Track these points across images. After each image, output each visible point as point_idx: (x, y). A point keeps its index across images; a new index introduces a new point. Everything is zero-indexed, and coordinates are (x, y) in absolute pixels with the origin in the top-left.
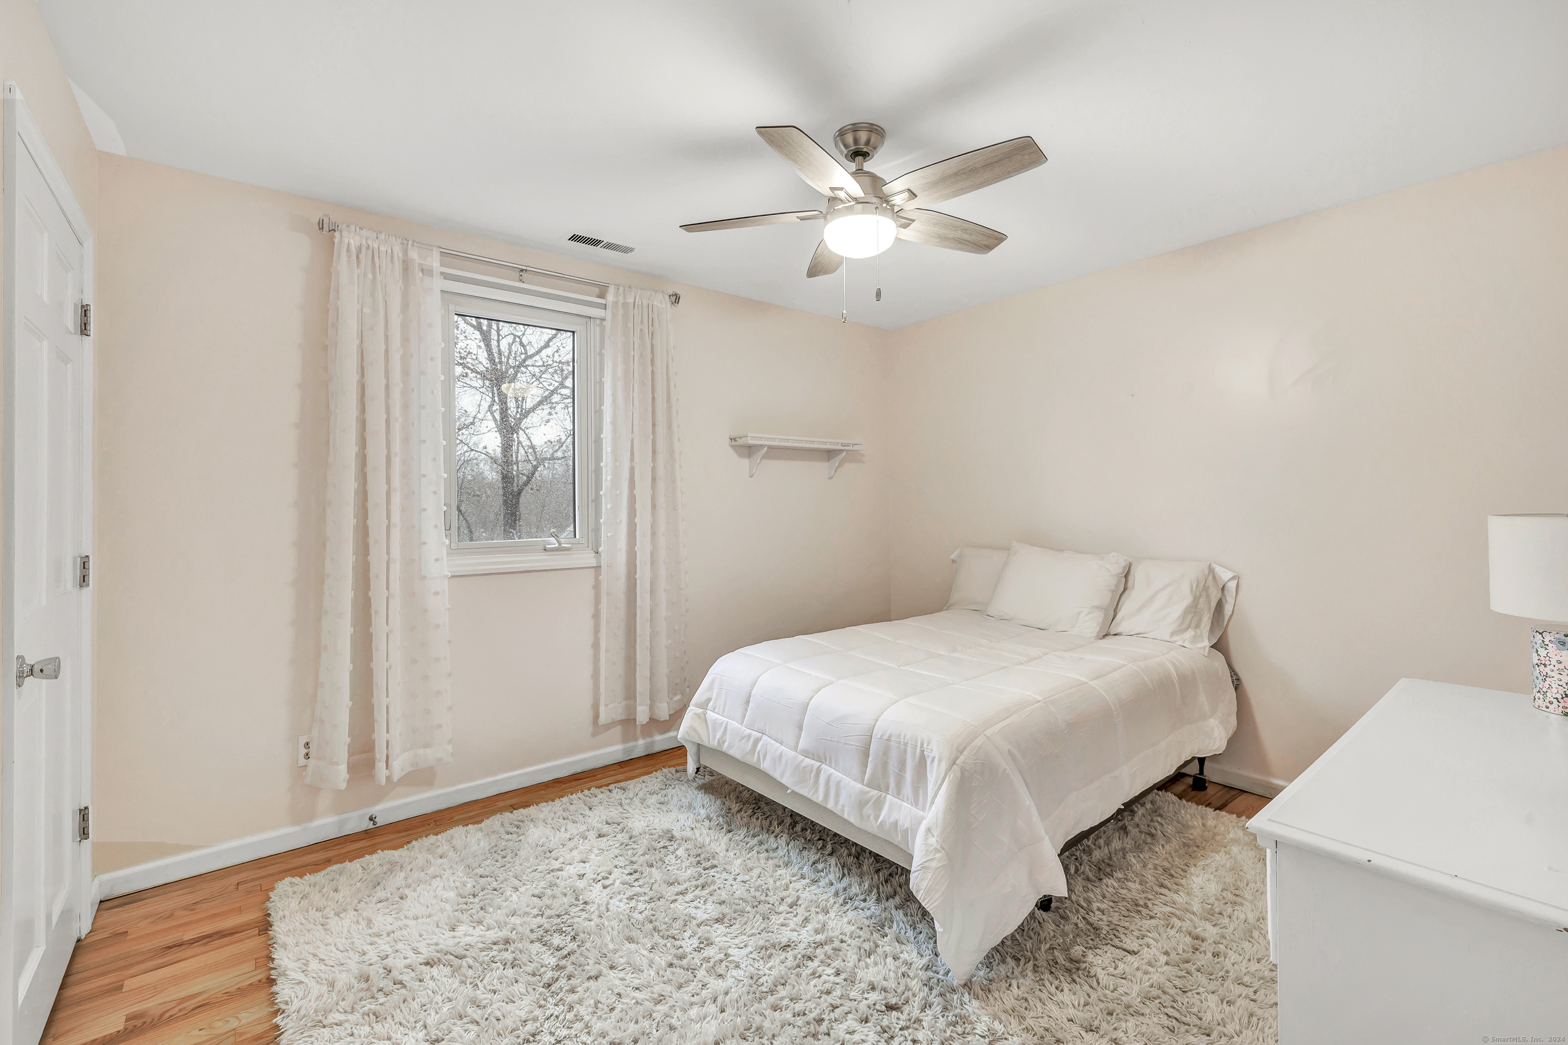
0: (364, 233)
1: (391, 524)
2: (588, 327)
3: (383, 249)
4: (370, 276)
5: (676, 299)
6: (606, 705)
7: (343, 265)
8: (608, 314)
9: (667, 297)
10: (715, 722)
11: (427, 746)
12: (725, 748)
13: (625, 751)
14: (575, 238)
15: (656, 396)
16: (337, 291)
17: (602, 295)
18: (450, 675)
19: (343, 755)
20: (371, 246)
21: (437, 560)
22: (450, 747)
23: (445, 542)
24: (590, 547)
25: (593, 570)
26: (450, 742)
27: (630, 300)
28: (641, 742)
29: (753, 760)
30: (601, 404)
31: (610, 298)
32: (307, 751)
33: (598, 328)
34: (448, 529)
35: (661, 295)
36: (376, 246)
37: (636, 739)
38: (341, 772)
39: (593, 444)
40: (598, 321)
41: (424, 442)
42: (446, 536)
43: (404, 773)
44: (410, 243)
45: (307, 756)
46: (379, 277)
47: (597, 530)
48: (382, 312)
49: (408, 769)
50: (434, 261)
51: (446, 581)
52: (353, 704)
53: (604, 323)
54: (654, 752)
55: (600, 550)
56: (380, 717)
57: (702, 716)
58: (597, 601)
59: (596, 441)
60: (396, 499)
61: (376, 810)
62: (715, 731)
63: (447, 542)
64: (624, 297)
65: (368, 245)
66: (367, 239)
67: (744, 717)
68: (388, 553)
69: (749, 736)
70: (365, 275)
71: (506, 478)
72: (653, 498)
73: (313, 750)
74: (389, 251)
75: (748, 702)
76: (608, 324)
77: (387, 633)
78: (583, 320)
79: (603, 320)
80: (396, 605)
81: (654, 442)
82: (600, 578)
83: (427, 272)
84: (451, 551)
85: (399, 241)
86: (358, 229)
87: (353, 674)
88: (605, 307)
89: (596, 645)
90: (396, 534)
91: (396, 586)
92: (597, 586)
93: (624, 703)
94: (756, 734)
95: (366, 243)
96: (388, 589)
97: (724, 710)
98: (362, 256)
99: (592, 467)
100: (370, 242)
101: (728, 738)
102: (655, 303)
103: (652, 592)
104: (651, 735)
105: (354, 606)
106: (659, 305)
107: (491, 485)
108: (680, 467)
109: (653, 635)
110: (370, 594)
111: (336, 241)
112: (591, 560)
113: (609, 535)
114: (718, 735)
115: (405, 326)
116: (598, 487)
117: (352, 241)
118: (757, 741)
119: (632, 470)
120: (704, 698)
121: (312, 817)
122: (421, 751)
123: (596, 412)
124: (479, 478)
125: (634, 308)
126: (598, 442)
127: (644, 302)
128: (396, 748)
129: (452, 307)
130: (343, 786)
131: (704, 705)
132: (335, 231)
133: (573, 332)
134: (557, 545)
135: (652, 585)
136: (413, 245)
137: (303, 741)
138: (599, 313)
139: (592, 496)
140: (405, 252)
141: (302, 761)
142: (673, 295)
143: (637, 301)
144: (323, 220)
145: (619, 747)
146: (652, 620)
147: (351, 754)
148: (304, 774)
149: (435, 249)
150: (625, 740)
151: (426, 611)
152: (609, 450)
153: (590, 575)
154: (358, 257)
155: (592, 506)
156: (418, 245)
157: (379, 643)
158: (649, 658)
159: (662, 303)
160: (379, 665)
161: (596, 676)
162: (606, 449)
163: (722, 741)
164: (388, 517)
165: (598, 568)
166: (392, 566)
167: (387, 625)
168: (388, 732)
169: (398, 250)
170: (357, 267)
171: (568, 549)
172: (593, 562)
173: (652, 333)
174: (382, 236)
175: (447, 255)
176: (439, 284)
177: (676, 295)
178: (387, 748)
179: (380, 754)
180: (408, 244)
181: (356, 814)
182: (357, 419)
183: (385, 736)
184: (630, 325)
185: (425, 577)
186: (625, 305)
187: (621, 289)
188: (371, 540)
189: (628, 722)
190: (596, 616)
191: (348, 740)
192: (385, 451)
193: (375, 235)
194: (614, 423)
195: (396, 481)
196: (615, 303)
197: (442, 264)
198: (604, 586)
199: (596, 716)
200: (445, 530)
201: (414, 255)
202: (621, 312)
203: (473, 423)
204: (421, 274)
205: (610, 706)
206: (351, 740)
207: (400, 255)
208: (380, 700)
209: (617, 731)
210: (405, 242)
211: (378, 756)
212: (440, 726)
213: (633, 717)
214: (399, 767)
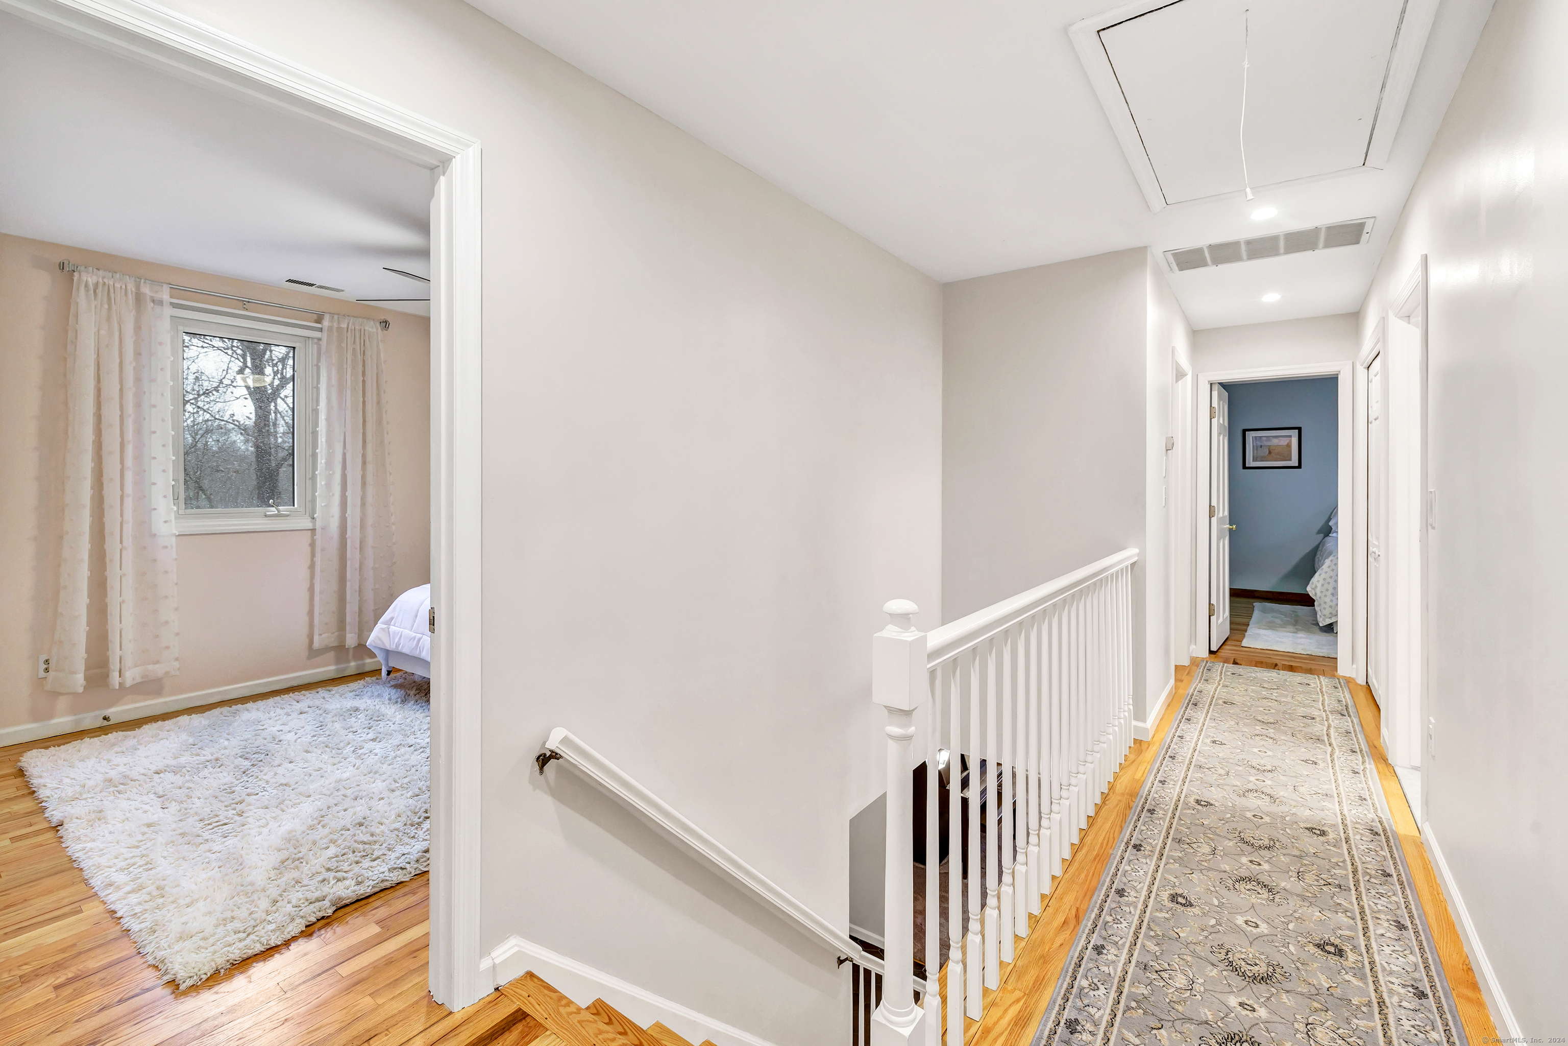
0: (101, 273)
1: (125, 493)
2: (307, 344)
3: (118, 285)
4: (106, 306)
5: (385, 324)
6: (320, 635)
7: (82, 298)
8: (325, 336)
9: (378, 324)
10: (394, 632)
11: (157, 662)
12: (400, 649)
13: (337, 670)
14: (289, 281)
15: (366, 399)
16: (76, 316)
17: (319, 321)
18: (177, 609)
19: (80, 666)
20: (107, 283)
21: (165, 522)
22: (176, 664)
23: (173, 509)
24: (308, 514)
25: (310, 532)
26: (177, 659)
27: (344, 325)
28: (353, 664)
29: (416, 653)
30: (318, 404)
31: (326, 323)
32: (46, 666)
33: (315, 346)
34: (176, 499)
35: (372, 322)
36: (111, 283)
37: (348, 661)
38: (79, 679)
39: (311, 435)
40: (316, 340)
41: (154, 432)
42: (174, 504)
43: (135, 682)
44: (142, 281)
45: (47, 670)
46: (114, 307)
47: (313, 500)
48: (117, 335)
49: (139, 680)
50: (165, 295)
51: (174, 539)
52: (89, 629)
53: (320, 343)
54: (364, 671)
55: (315, 516)
56: (114, 637)
57: (387, 630)
58: (313, 554)
59: (312, 433)
60: (129, 476)
61: (109, 712)
62: (394, 639)
63: (175, 508)
64: (339, 323)
65: (105, 282)
66: (103, 278)
67: (413, 626)
68: (122, 516)
69: (415, 638)
70: (101, 306)
71: (262, 453)
72: (364, 477)
73: (52, 665)
74: (124, 287)
75: (416, 616)
76: (324, 343)
77: (121, 576)
78: (303, 339)
79: (319, 339)
80: (128, 555)
81: (364, 434)
82: (315, 537)
83: (160, 303)
84: (178, 516)
85: (133, 279)
86: (95, 270)
87: (89, 607)
88: (321, 330)
89: (311, 589)
90: (129, 503)
91: (128, 541)
92: (313, 545)
93: (336, 634)
94: (419, 636)
95: (103, 281)
96: (121, 543)
97: (401, 624)
98: (99, 291)
99: (309, 452)
100: (106, 280)
101: (402, 642)
102: (366, 328)
103: (361, 548)
104: (362, 658)
105: (90, 557)
106: (370, 329)
107: (242, 458)
108: (389, 454)
109: (362, 580)
110: (106, 547)
111: (75, 279)
112: (307, 523)
113: (323, 505)
114: (396, 640)
115: (137, 344)
116: (314, 468)
117: (90, 280)
118: (419, 640)
119: (344, 455)
120: (390, 616)
121: (51, 716)
122: (151, 667)
123: (313, 410)
124: (227, 450)
125: (347, 331)
126: (315, 434)
127: (357, 327)
128: (129, 661)
129: (181, 328)
130: (81, 690)
131: (388, 623)
132: (74, 271)
133: (294, 348)
134: (276, 512)
135: (361, 543)
136: (145, 282)
137: (43, 658)
138: (317, 334)
139: (309, 475)
140: (138, 287)
141: (42, 674)
142: (383, 322)
143: (350, 326)
144: (63, 263)
145: (333, 667)
146: (360, 569)
147: (87, 669)
148: (44, 682)
149: (165, 286)
150: (338, 661)
151: (155, 560)
152: (324, 440)
153: (306, 538)
154: (95, 292)
155: (309, 483)
156: (150, 282)
157: (113, 583)
158: (358, 598)
159: (372, 328)
160: (113, 598)
161: (311, 613)
162: (321, 439)
163: (398, 645)
164: (122, 489)
165: (313, 530)
166: (125, 526)
167: (121, 569)
168: (121, 650)
169: (131, 287)
170: (95, 299)
171: (287, 516)
172: (309, 525)
173: (364, 351)
174: (118, 276)
175: (176, 290)
176: (169, 311)
177: (386, 322)
178: (120, 662)
179: (115, 665)
180: (140, 282)
181: (92, 714)
182: (94, 414)
183: (118, 652)
184: (344, 345)
185: (155, 535)
186: (339, 329)
187: (336, 317)
188: (106, 506)
189: (340, 649)
190: (312, 567)
191: (86, 656)
192: (119, 440)
193: (110, 274)
194: (328, 419)
195: (129, 462)
196: (330, 329)
197: (171, 297)
198: (319, 544)
199: (311, 642)
200: (174, 499)
201: (146, 290)
202: (335, 334)
203: (216, 389)
204: (152, 304)
205: (323, 636)
206: (88, 656)
207: (133, 289)
208: (114, 625)
209: (331, 655)
210: (138, 280)
211: (112, 667)
212: (167, 648)
213: (344, 644)
214: (132, 676)
